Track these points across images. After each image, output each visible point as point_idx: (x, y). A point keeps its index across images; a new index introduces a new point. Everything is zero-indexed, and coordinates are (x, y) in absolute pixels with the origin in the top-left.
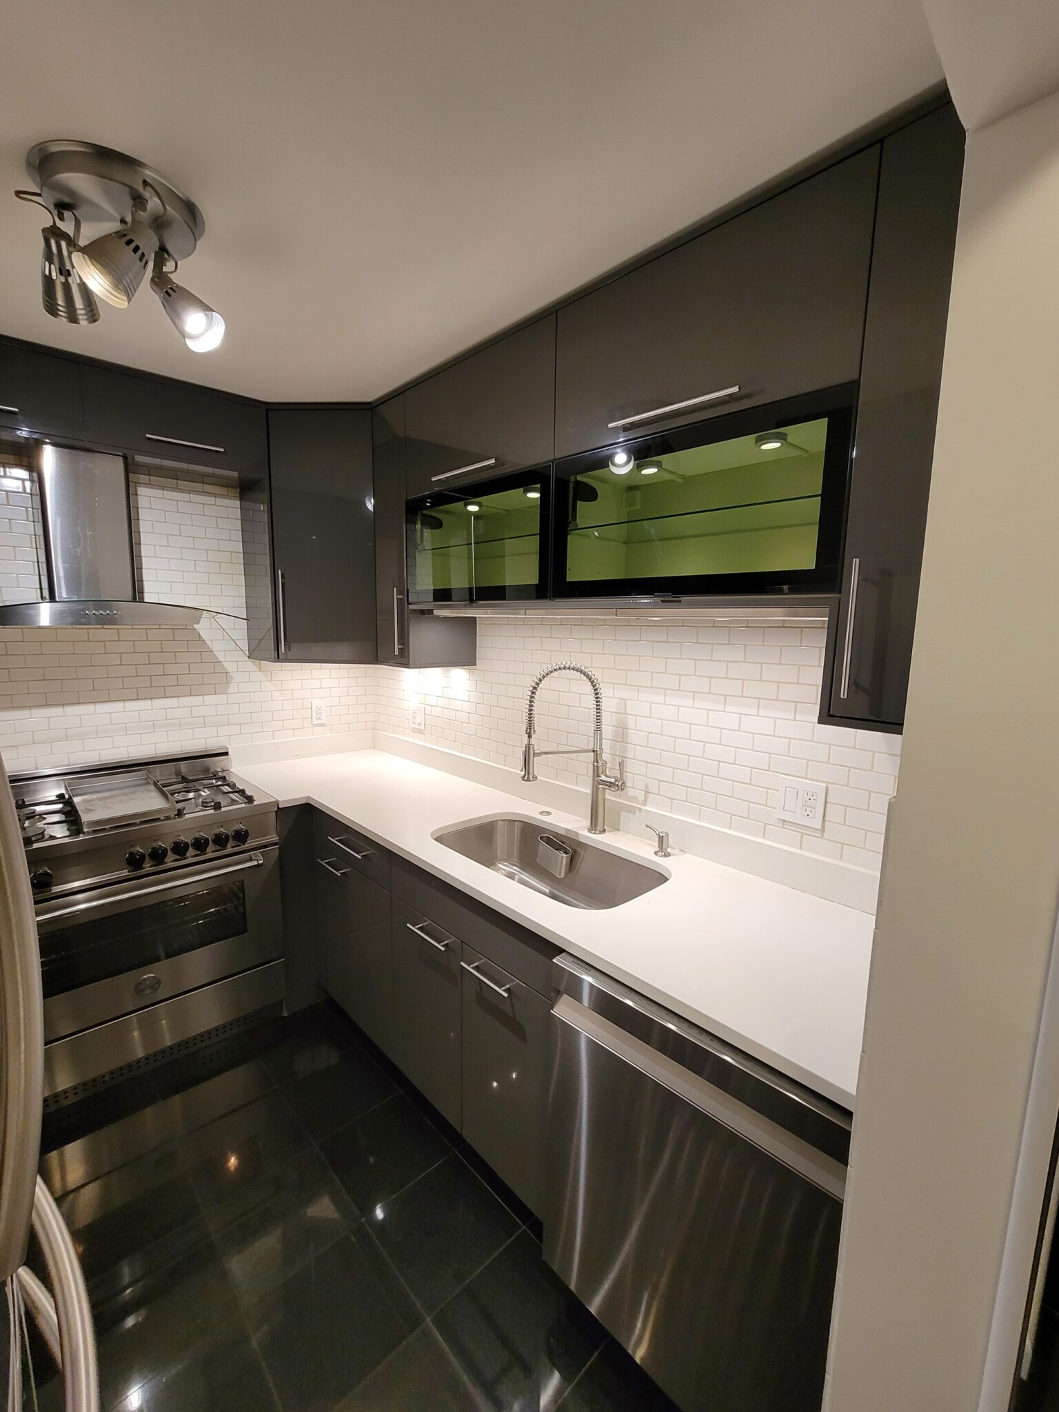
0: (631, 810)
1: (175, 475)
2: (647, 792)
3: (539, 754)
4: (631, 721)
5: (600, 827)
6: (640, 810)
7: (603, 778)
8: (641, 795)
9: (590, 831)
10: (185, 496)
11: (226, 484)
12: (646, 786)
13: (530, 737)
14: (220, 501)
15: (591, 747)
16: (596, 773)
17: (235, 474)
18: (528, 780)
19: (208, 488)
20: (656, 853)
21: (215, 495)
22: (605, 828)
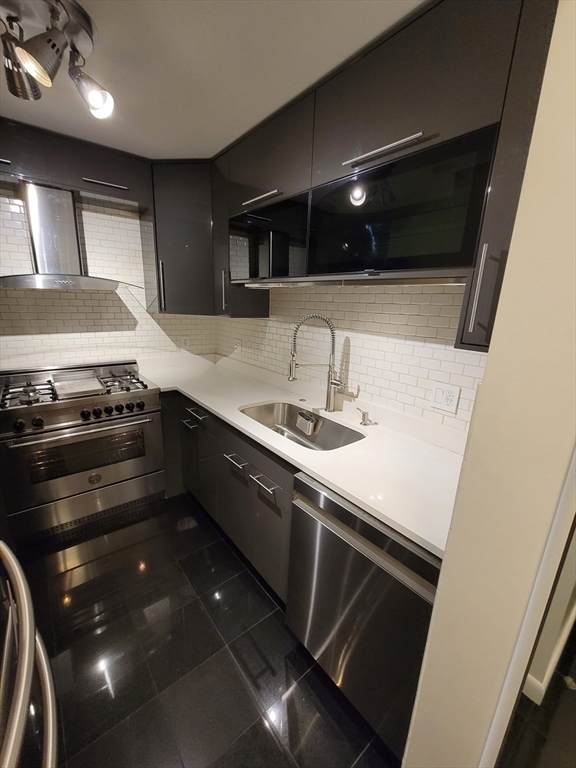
5: (331, 409)
8: (355, 392)
9: (326, 411)
10: (108, 217)
11: (131, 209)
13: (293, 356)
14: (128, 220)
15: (328, 363)
16: (330, 378)
19: (122, 212)
20: (360, 424)
21: (126, 217)
22: (334, 409)
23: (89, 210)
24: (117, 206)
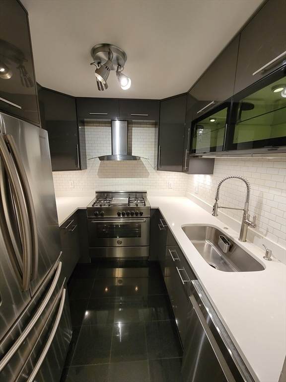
0: (259, 236)
1: (141, 123)
2: (267, 231)
3: (219, 207)
4: (264, 200)
5: (244, 239)
6: (262, 237)
7: (247, 221)
8: (265, 232)
9: (239, 240)
10: (142, 129)
11: (152, 124)
12: (267, 229)
13: (217, 201)
14: (150, 129)
15: (243, 209)
16: (244, 218)
17: (154, 121)
18: (214, 216)
19: (148, 126)
20: (264, 257)
21: (149, 127)
22: (247, 240)
23: (135, 127)
24: (146, 123)
